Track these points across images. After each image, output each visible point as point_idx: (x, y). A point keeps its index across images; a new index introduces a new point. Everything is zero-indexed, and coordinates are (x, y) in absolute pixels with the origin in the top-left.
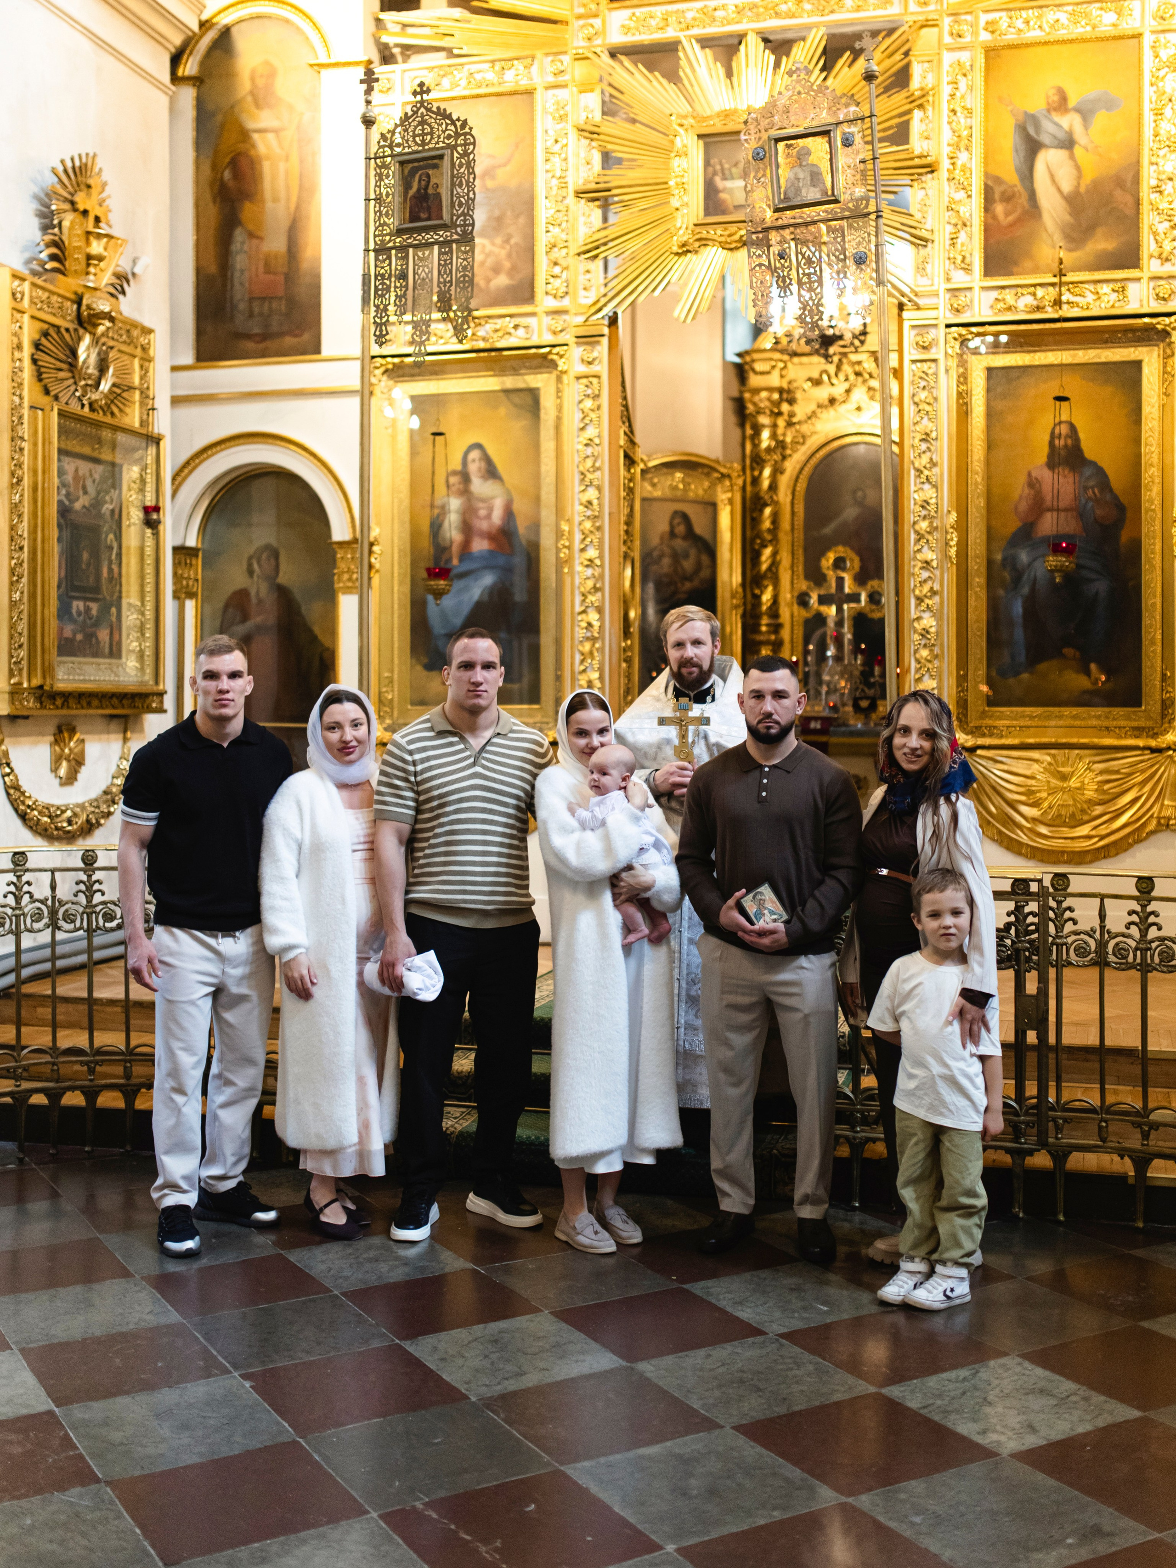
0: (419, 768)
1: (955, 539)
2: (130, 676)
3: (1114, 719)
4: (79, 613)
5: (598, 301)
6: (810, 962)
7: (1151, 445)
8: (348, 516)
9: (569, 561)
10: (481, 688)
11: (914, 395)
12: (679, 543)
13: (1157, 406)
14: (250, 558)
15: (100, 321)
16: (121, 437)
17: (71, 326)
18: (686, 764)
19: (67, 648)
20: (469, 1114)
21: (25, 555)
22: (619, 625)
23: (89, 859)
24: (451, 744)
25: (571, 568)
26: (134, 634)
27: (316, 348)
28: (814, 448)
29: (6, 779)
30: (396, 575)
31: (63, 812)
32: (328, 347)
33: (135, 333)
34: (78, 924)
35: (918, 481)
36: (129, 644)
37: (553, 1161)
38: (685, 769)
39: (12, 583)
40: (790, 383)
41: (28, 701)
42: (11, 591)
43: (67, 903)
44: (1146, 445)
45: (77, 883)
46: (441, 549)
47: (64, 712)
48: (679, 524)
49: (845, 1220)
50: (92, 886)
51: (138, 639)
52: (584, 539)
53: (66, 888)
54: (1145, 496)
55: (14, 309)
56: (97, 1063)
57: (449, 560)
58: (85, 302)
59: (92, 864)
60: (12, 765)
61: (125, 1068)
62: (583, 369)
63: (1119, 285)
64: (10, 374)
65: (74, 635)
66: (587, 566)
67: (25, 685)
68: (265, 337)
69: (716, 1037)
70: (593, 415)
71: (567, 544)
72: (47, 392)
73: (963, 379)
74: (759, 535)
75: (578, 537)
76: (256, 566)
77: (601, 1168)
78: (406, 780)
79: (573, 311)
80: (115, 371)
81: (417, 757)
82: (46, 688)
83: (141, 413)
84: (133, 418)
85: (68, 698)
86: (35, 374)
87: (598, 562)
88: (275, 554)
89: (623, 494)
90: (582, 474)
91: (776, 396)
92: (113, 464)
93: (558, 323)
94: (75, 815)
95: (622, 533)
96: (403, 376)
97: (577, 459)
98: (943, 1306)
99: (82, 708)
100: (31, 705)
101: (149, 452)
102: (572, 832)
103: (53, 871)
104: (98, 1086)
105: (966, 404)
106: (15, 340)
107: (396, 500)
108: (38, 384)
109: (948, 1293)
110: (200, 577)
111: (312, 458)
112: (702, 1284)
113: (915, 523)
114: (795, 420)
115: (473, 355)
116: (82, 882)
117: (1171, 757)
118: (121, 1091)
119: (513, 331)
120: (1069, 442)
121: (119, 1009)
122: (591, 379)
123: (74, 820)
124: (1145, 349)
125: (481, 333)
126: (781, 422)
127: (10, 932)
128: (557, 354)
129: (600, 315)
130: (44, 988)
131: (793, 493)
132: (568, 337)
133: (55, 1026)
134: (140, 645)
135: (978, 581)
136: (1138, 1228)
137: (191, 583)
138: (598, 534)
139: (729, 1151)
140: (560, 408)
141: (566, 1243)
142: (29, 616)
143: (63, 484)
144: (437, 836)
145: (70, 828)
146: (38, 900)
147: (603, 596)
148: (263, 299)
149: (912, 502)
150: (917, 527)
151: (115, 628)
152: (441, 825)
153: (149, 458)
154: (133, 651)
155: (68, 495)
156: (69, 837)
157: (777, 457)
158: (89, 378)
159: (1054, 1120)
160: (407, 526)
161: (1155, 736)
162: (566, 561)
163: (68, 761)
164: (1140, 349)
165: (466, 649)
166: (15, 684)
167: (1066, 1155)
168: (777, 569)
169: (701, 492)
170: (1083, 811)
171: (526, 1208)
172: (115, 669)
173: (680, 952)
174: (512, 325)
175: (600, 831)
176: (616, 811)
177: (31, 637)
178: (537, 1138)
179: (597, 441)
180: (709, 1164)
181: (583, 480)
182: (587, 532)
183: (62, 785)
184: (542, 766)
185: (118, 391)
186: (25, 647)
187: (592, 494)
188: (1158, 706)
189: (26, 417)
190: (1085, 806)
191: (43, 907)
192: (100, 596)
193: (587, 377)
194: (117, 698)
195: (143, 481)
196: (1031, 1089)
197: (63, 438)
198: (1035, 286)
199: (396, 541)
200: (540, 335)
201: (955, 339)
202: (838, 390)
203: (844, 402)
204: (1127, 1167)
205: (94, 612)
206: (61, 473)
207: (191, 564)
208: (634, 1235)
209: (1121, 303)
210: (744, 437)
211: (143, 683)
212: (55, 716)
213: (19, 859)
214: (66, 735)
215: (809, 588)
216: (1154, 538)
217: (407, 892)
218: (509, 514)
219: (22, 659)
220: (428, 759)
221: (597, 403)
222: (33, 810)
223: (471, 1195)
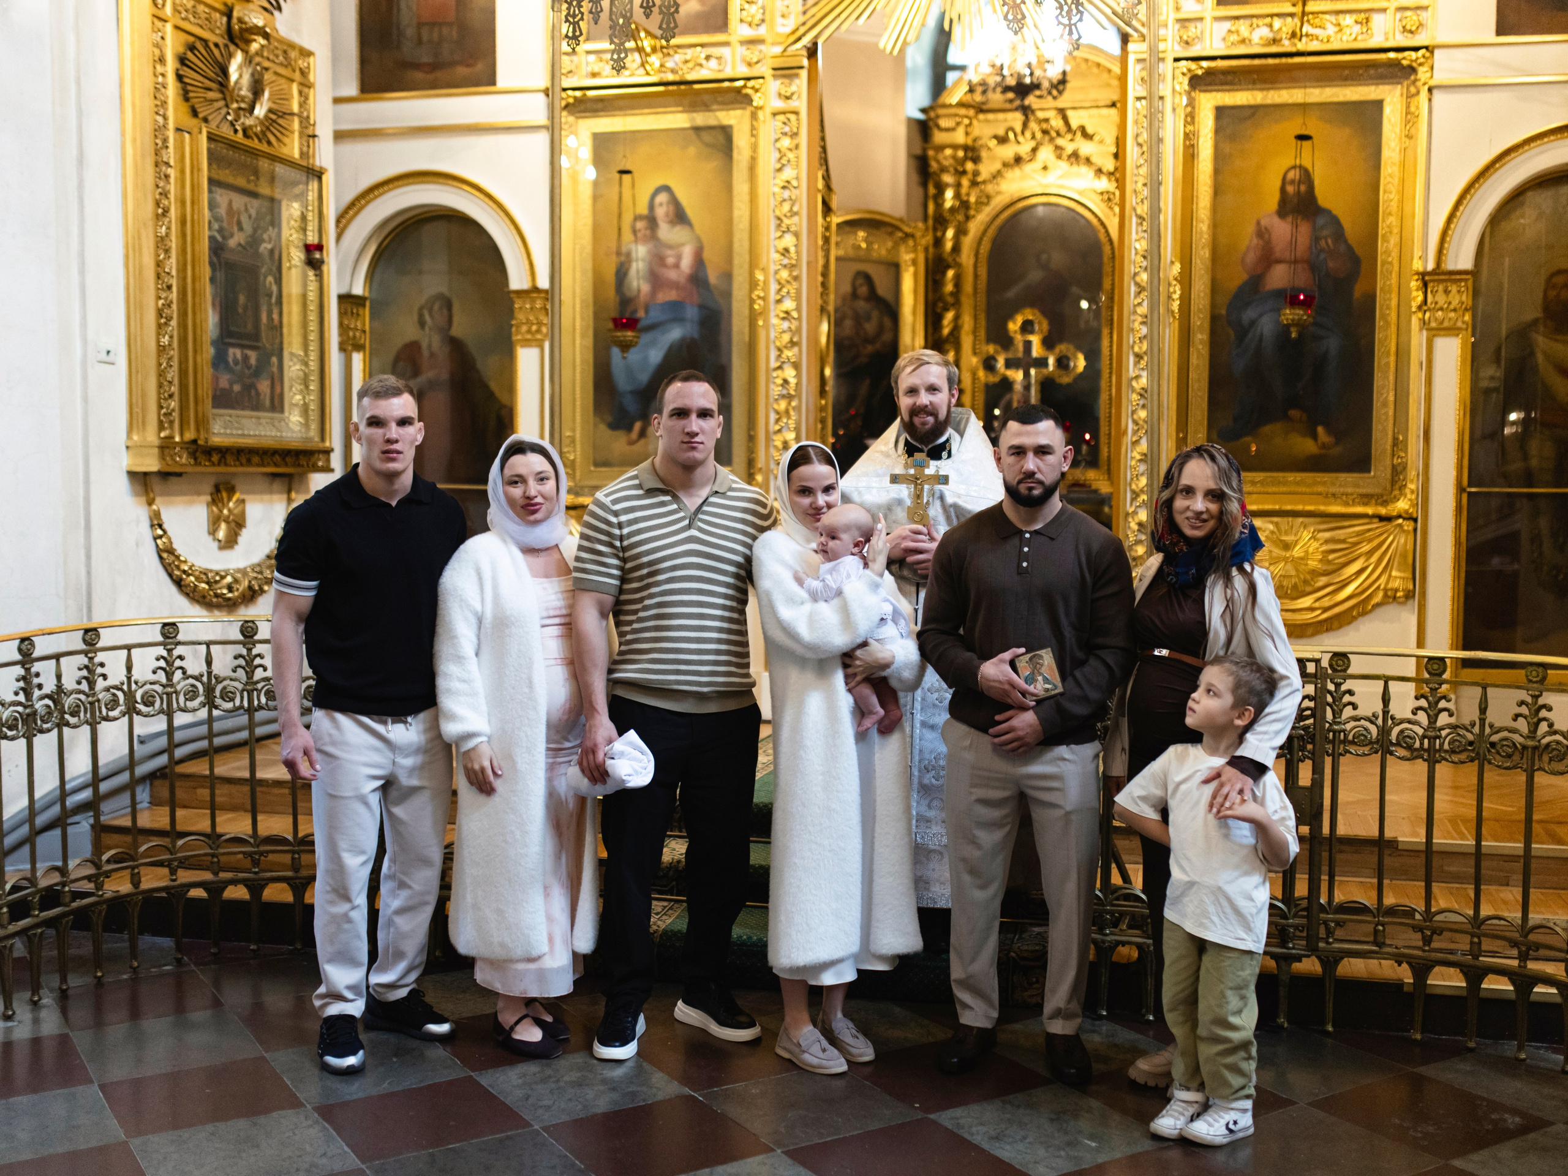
0: (625, 531)
1: (1179, 292)
2: (293, 431)
3: (1340, 486)
4: (236, 362)
5: (797, 29)
6: (1073, 753)
7: (1391, 192)
8: (526, 262)
9: (764, 312)
10: (697, 439)
11: (1137, 135)
12: (862, 305)
13: (1398, 149)
14: (421, 309)
15: (256, 37)
16: (280, 169)
17: (221, 41)
18: (920, 527)
19: (223, 400)
20: (671, 908)
21: (174, 295)
22: (816, 383)
23: (249, 631)
24: (663, 504)
25: (767, 321)
26: (298, 387)
27: (490, 79)
28: (998, 208)
29: (159, 541)
30: (578, 327)
31: (223, 577)
32: (503, 79)
33: (293, 54)
34: (238, 702)
35: (1140, 229)
36: (292, 397)
37: (771, 968)
38: (919, 533)
39: (159, 326)
40: (975, 140)
41: (180, 457)
42: (158, 334)
43: (225, 679)
44: (1385, 192)
45: (236, 658)
46: (625, 301)
47: (222, 469)
48: (861, 285)
49: (1094, 1031)
50: (253, 661)
51: (301, 391)
52: (780, 290)
53: (224, 661)
54: (1381, 246)
55: (154, 16)
56: (261, 854)
57: (635, 311)
58: (235, 14)
59: (252, 637)
60: (165, 526)
61: (293, 859)
62: (780, 104)
63: (1363, 15)
64: (152, 90)
65: (231, 384)
66: (783, 319)
67: (177, 439)
68: (434, 67)
69: (962, 833)
70: (791, 155)
71: (762, 294)
72: (195, 113)
73: (1191, 118)
74: (941, 298)
75: (773, 287)
76: (427, 318)
77: (828, 979)
78: (611, 545)
79: (769, 40)
80: (271, 94)
81: (623, 518)
82: (200, 442)
83: (301, 144)
84: (293, 148)
85: (224, 454)
86: (181, 92)
87: (795, 314)
88: (448, 305)
89: (820, 242)
90: (779, 219)
91: (961, 154)
92: (272, 200)
93: (753, 54)
94: (236, 581)
95: (819, 285)
96: (585, 111)
97: (772, 203)
98: (1225, 1141)
99: (242, 465)
100: (184, 461)
101: (310, 187)
102: (802, 603)
103: (208, 644)
104: (263, 879)
105: (1193, 146)
106: (157, 52)
107: (578, 247)
108: (185, 104)
109: (1231, 1126)
110: (367, 328)
111: (487, 200)
112: (950, 1113)
113: (1136, 274)
114: (980, 179)
115: (661, 88)
116: (241, 656)
117: (1400, 525)
118: (289, 884)
119: (704, 62)
120: (1303, 188)
121: (286, 791)
122: (789, 116)
123: (235, 586)
124: (1387, 88)
125: (670, 64)
126: (965, 182)
127: (161, 711)
128: (753, 88)
129: (799, 45)
130: (200, 768)
131: (977, 255)
132: (765, 69)
133: (213, 808)
134: (304, 398)
135: (1201, 338)
136: (1416, 1040)
137: (358, 334)
138: (795, 285)
139: (973, 960)
140: (754, 148)
141: (790, 1060)
142: (180, 363)
143: (216, 218)
144: (646, 608)
145: (230, 595)
146: (192, 677)
147: (800, 351)
148: (433, 25)
149: (1133, 252)
150: (1138, 279)
151: (277, 379)
152: (652, 596)
153: (310, 193)
154: (296, 405)
155: (221, 230)
156: (230, 605)
157: (960, 217)
158: (243, 101)
159: (1325, 923)
160: (590, 274)
161: (1385, 503)
162: (760, 314)
163: (227, 521)
164: (1381, 87)
165: (679, 394)
166: (166, 438)
167: (1337, 961)
168: (959, 332)
169: (883, 252)
170: (1306, 582)
171: (743, 1019)
172: (276, 424)
173: (912, 737)
174: (703, 56)
175: (835, 602)
176: (853, 578)
177: (183, 387)
178: (750, 938)
179: (795, 183)
180: (948, 976)
181: (779, 226)
182: (783, 282)
183: (221, 548)
184: (763, 530)
185: (274, 117)
186: (176, 397)
187: (789, 241)
188: (1389, 471)
189: (171, 143)
190: (1308, 577)
191: (199, 685)
192: (260, 344)
193: (784, 113)
194: (280, 455)
195: (304, 218)
196: (1301, 889)
197: (214, 166)
198: (1272, 16)
199: (578, 291)
200: (734, 67)
201: (1184, 74)
202: (1025, 148)
203: (1031, 160)
204: (1405, 974)
205: (253, 361)
206: (212, 205)
207: (358, 315)
208: (865, 1052)
209: (1365, 36)
210: (926, 197)
211: (309, 440)
212: (212, 473)
213: (169, 630)
214: (225, 495)
215: (996, 352)
216: (1390, 292)
217: (610, 671)
218: (699, 261)
219: (173, 410)
220: (636, 521)
221: (795, 142)
222: (189, 575)
223: (680, 1003)
